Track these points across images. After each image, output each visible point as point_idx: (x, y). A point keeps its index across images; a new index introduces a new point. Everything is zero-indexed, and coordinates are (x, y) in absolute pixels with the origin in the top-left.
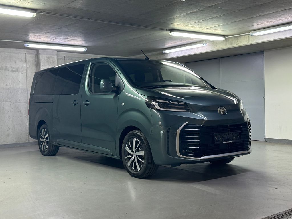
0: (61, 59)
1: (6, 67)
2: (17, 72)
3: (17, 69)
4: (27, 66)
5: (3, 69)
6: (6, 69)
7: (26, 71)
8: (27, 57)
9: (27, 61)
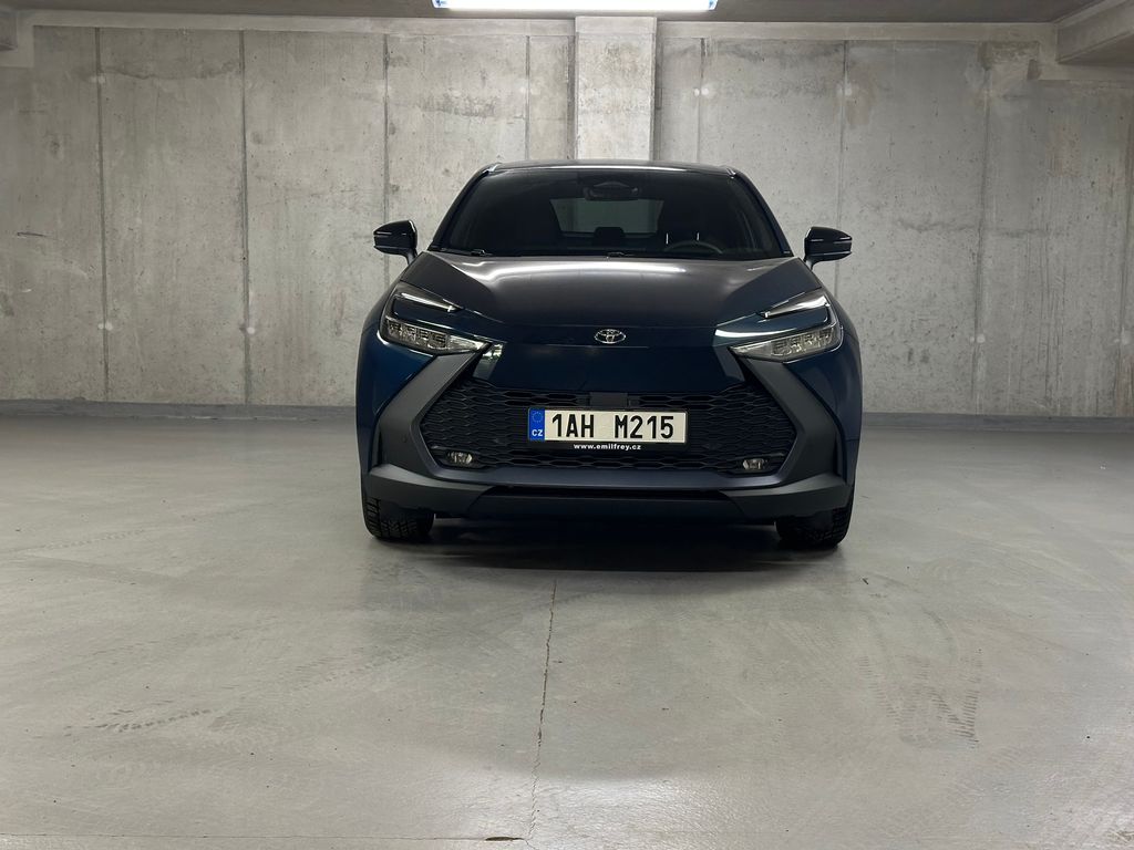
0: (685, 52)
1: (447, 97)
2: (490, 120)
3: (491, 107)
4: (535, 92)
5: (436, 107)
6: (446, 107)
7: (528, 115)
8: (531, 50)
9: (534, 68)
